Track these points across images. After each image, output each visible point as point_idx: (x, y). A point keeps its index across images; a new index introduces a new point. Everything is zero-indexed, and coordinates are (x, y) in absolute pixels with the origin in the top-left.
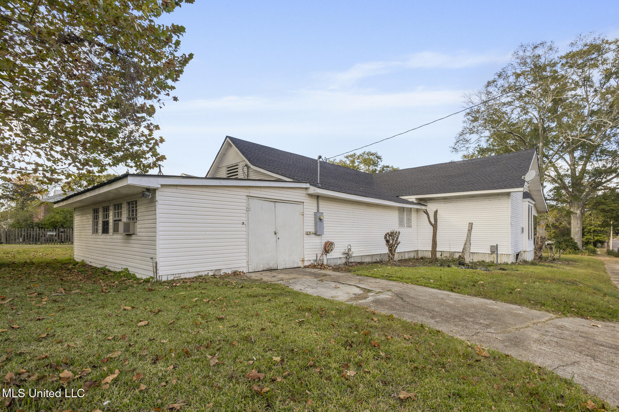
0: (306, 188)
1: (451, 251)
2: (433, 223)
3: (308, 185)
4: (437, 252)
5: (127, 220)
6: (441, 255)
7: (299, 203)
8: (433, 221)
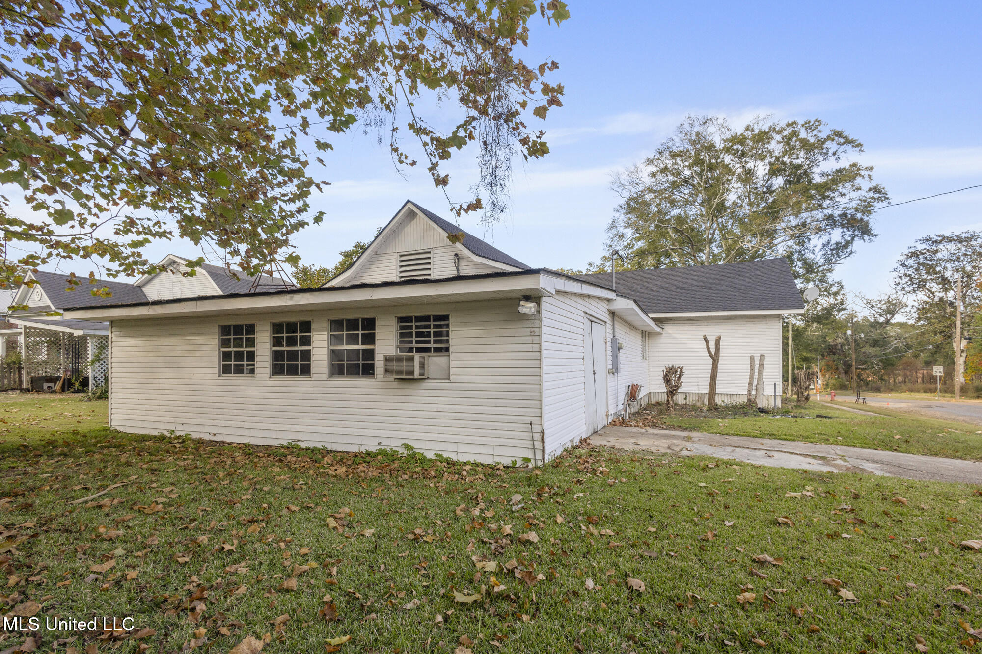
0: (609, 300)
1: (700, 392)
2: (713, 353)
3: (611, 295)
4: (716, 396)
5: (396, 351)
6: (685, 399)
7: (601, 322)
8: (713, 351)
